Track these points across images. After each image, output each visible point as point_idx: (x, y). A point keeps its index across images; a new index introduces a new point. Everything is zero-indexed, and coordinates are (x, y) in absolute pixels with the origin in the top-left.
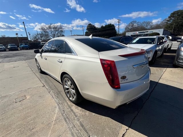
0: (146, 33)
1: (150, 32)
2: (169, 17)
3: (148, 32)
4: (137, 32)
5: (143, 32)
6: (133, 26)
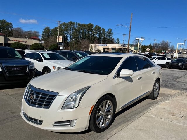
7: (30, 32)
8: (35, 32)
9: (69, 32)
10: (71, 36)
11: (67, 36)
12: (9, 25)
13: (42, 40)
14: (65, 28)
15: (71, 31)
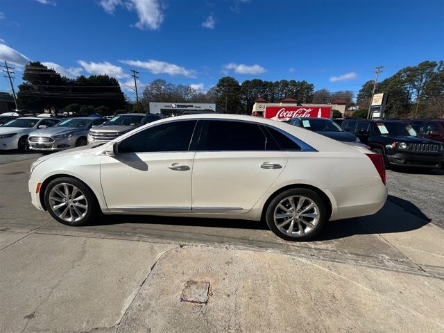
0: (189, 108)
1: (196, 107)
2: (219, 86)
3: (192, 106)
4: (174, 105)
5: (184, 106)
6: (159, 89)
7: (339, 93)
8: (348, 92)
9: (416, 83)
10: (421, 91)
11: (410, 92)
12: (310, 88)
13: (357, 104)
14: (408, 76)
15: (421, 80)
